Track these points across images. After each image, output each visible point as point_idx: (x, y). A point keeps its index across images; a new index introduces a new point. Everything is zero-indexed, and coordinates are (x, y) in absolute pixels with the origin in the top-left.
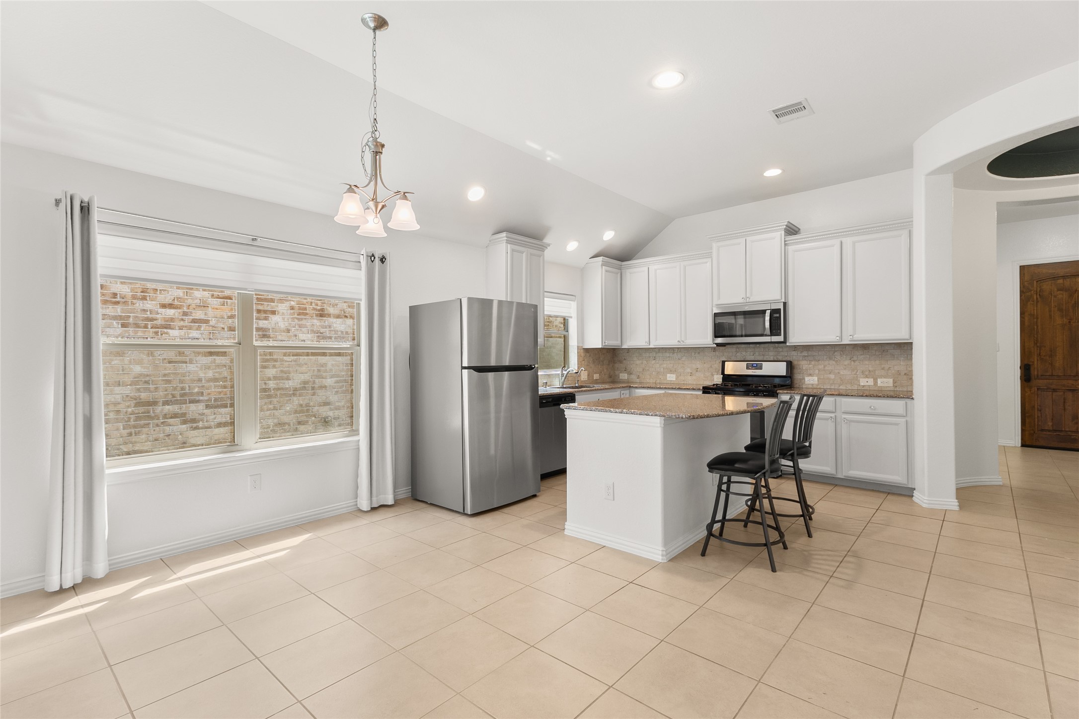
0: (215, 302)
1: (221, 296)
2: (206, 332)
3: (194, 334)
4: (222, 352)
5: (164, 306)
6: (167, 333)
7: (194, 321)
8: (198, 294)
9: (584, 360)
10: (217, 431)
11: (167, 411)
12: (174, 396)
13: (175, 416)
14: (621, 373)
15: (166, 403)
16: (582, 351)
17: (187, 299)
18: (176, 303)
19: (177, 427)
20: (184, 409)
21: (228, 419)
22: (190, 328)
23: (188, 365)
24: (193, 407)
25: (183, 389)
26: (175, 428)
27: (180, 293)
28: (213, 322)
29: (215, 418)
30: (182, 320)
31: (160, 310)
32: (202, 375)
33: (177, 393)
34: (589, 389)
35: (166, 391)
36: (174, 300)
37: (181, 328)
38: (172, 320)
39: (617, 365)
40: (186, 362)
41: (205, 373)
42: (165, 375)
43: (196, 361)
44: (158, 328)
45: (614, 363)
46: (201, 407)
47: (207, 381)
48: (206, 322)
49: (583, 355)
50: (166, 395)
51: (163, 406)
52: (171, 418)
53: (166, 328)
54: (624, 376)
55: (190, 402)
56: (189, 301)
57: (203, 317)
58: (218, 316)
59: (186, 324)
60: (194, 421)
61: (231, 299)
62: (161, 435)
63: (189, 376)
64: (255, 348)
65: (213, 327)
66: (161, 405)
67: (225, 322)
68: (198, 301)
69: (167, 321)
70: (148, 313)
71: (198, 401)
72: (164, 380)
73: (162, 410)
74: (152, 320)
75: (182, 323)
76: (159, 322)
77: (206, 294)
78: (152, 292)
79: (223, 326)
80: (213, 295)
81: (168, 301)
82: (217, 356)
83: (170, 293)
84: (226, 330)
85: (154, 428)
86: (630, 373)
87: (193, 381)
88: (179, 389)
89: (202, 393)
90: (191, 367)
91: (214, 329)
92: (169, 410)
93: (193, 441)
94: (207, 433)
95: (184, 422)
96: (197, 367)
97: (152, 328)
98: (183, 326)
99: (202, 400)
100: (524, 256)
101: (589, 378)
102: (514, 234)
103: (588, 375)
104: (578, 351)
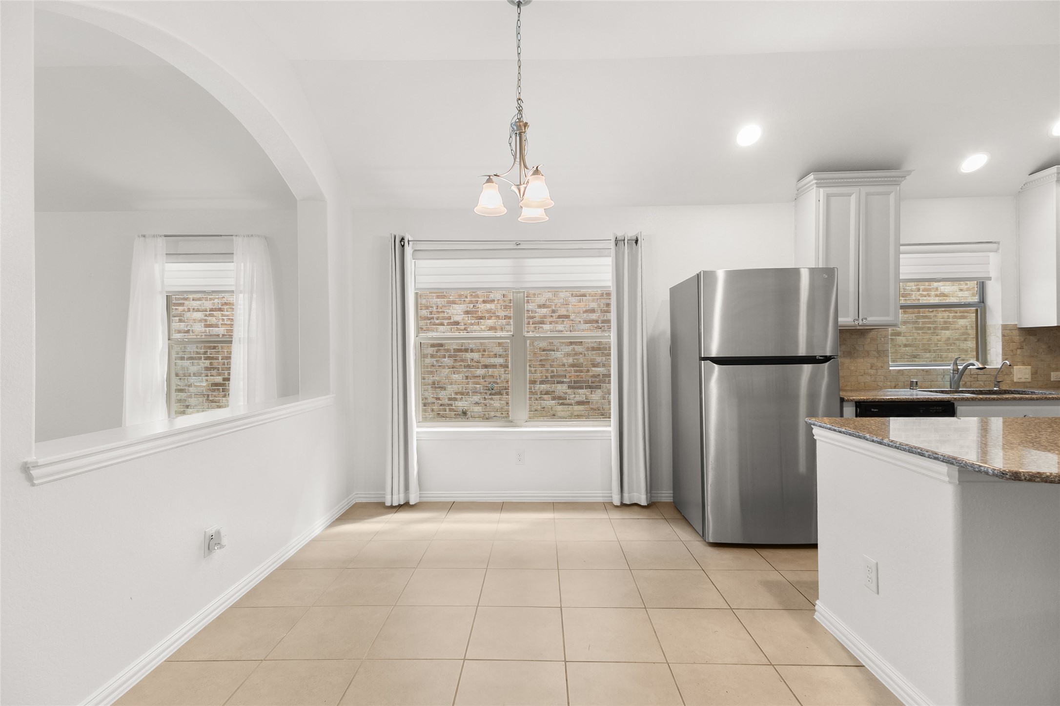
0: (574, 300)
1: (578, 294)
2: (568, 326)
3: (560, 327)
4: (579, 342)
5: (540, 306)
6: (542, 328)
7: (559, 317)
8: (562, 295)
9: (1022, 348)
10: (576, 408)
11: (542, 389)
12: (547, 377)
13: (547, 393)
15: (542, 382)
16: (1016, 332)
17: (555, 299)
18: (548, 303)
19: (549, 403)
20: (553, 388)
21: (584, 399)
22: (557, 323)
23: (556, 353)
24: (559, 386)
25: (552, 372)
26: (548, 402)
27: (550, 295)
28: (572, 317)
29: (575, 397)
30: (552, 316)
31: (537, 310)
32: (565, 361)
33: (549, 375)
35: (542, 373)
36: (546, 301)
37: (551, 323)
38: (545, 317)
40: (554, 351)
41: (567, 360)
42: (541, 360)
43: (561, 350)
44: (536, 324)
46: (565, 386)
47: (569, 366)
48: (567, 317)
49: (1017, 338)
50: (542, 377)
51: (540, 384)
52: (545, 394)
53: (541, 323)
55: (558, 383)
56: (556, 301)
57: (565, 313)
58: (576, 312)
59: (554, 319)
60: (560, 398)
61: (585, 296)
62: (539, 407)
63: (556, 361)
64: (525, 338)
65: (572, 320)
66: (539, 383)
67: (581, 317)
68: (561, 300)
69: (542, 318)
70: (530, 312)
71: (562, 382)
72: (540, 364)
73: (539, 388)
74: (533, 317)
75: (551, 319)
76: (537, 319)
77: (568, 294)
78: (532, 296)
79: (580, 320)
80: (572, 295)
81: (542, 302)
82: (576, 345)
83: (544, 296)
84: (582, 323)
85: (535, 401)
87: (559, 366)
88: (550, 372)
89: (566, 376)
90: (558, 354)
91: (573, 322)
92: (544, 388)
93: (559, 414)
94: (569, 409)
95: (554, 399)
96: (561, 354)
97: (532, 324)
98: (552, 322)
99: (565, 382)
100: (853, 199)
101: (1035, 378)
102: (827, 171)
103: (1034, 374)
104: (1006, 334)
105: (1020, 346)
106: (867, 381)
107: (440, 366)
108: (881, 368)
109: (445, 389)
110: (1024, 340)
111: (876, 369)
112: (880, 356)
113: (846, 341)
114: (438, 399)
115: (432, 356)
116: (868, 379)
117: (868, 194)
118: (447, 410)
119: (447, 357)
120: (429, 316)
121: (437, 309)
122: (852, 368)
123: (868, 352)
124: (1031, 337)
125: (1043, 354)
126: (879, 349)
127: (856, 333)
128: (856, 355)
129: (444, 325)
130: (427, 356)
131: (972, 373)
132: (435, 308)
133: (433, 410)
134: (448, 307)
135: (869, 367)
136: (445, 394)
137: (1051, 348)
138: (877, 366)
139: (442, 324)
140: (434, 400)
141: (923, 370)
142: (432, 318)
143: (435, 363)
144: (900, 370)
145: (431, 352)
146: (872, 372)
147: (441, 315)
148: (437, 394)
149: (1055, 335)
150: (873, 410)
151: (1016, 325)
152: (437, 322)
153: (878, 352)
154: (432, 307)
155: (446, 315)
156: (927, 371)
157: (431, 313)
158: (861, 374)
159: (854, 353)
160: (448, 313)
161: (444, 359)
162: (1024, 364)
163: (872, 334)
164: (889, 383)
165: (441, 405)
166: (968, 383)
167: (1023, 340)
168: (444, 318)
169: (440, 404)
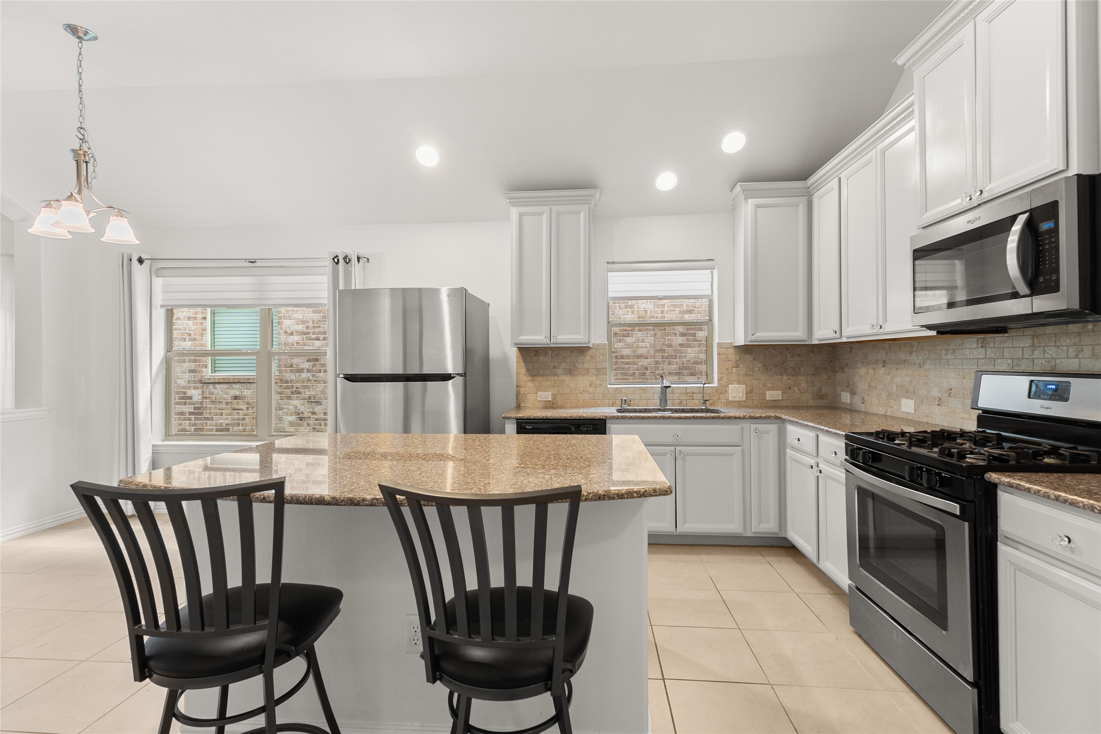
9: (737, 367)
14: (843, 391)
16: (732, 351)
34: (713, 415)
39: (839, 376)
45: (834, 371)
49: (733, 357)
54: (846, 397)
86: (853, 393)
100: (545, 217)
101: (751, 397)
102: (528, 190)
103: (749, 393)
104: (721, 353)
105: (735, 365)
106: (586, 398)
107: (315, 381)
108: (599, 386)
109: (321, 404)
110: (740, 358)
111: (595, 387)
112: (599, 374)
113: (566, 358)
114: (314, 413)
115: (308, 371)
116: (587, 396)
117: (559, 214)
118: (323, 425)
119: (322, 372)
120: (305, 331)
121: (313, 324)
122: (573, 386)
123: (587, 369)
124: (747, 356)
125: (758, 372)
126: (598, 367)
127: (577, 351)
128: (576, 372)
129: (319, 340)
130: (304, 371)
131: (688, 391)
132: (311, 323)
133: (308, 425)
134: (323, 323)
135: (589, 385)
136: (320, 409)
137: (767, 367)
138: (596, 384)
139: (318, 339)
140: (310, 415)
141: (640, 388)
142: (309, 333)
143: (311, 378)
144: (617, 389)
145: (307, 367)
146: (591, 389)
147: (317, 330)
148: (313, 409)
149: (771, 353)
150: (527, 427)
151: (732, 343)
152: (313, 336)
153: (597, 370)
154: (308, 322)
155: (321, 329)
156: (644, 389)
157: (307, 328)
158: (580, 392)
159: (575, 371)
160: (323, 328)
161: (320, 374)
162: (739, 383)
163: (590, 353)
164: (607, 401)
165: (317, 420)
166: (684, 402)
167: (738, 358)
168: (320, 333)
169: (315, 418)
